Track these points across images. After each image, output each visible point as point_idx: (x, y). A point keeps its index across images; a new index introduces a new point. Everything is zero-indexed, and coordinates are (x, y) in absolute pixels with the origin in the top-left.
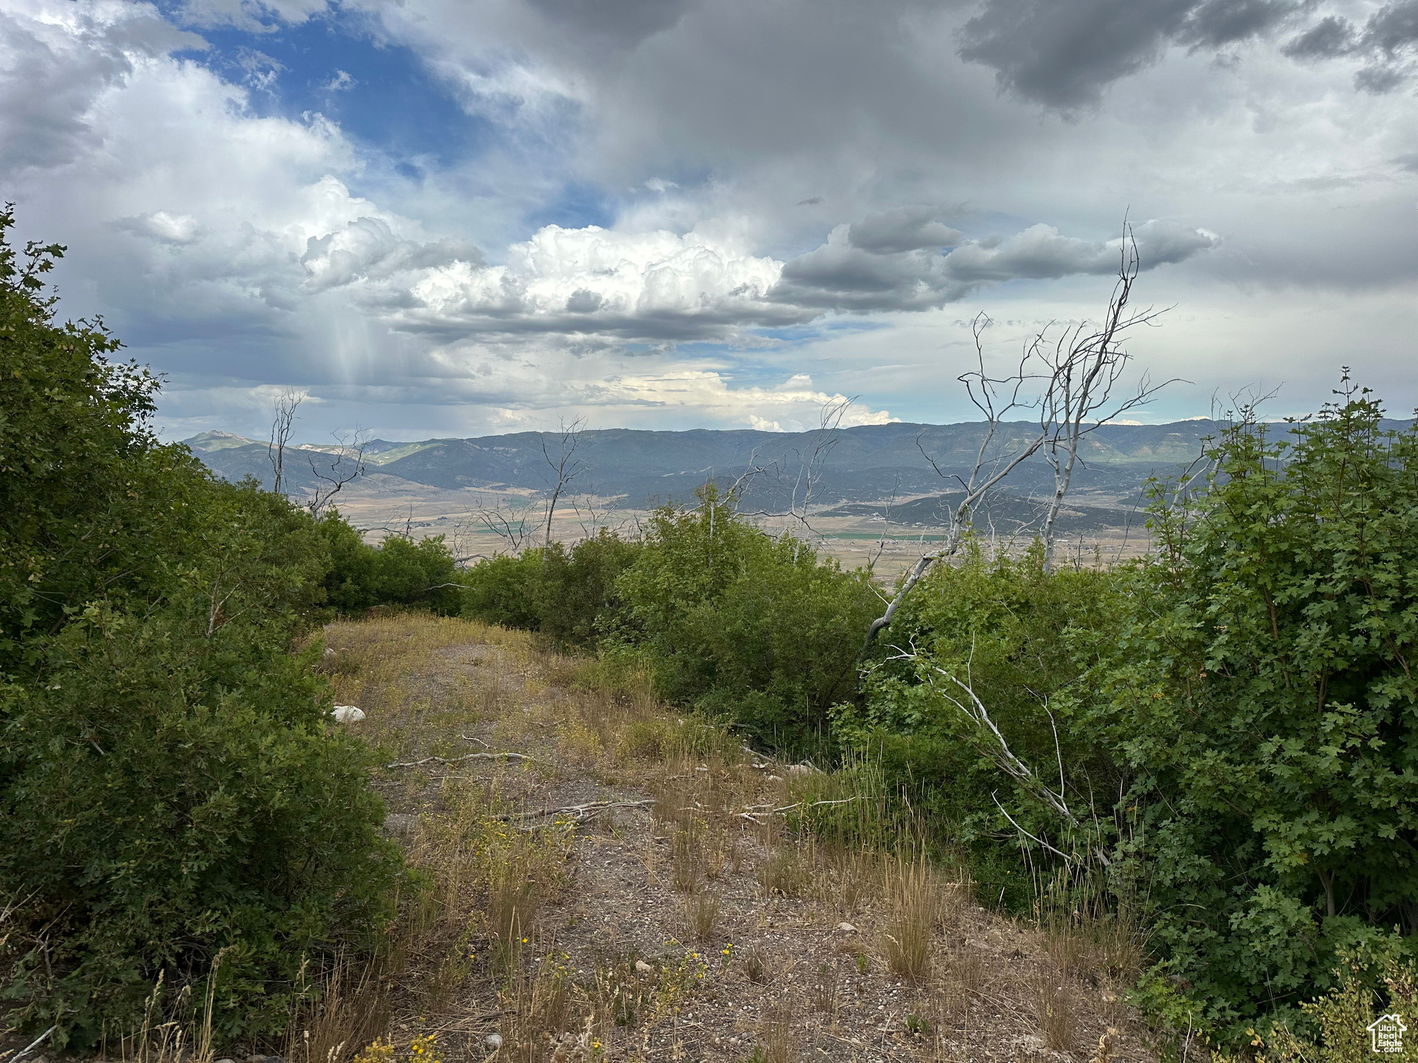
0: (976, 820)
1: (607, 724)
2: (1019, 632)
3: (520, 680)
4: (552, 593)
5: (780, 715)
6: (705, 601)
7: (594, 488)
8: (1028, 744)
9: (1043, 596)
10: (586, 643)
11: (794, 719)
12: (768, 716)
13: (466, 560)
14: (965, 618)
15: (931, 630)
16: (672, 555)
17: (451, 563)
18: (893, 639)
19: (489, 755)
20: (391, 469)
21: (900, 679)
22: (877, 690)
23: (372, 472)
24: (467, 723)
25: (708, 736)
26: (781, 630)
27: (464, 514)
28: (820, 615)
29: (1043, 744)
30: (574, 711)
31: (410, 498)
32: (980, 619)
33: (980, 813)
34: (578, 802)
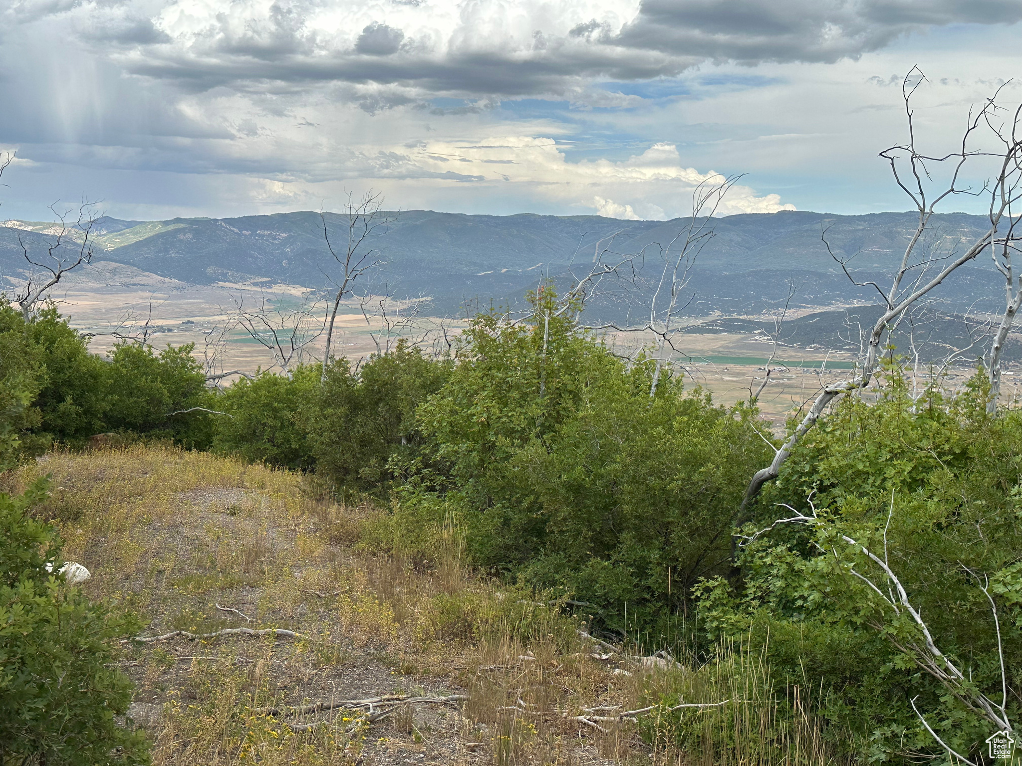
0: (889, 734)
1: (404, 597)
2: (952, 491)
3: (290, 536)
4: (333, 425)
5: (629, 592)
6: (534, 440)
7: (389, 289)
8: (960, 638)
9: (986, 445)
10: (375, 490)
11: (648, 597)
12: (614, 591)
13: (220, 377)
14: (880, 472)
15: (833, 485)
16: (493, 378)
17: (200, 382)
18: (783, 495)
19: (252, 631)
20: (123, 256)
21: (790, 550)
22: (759, 562)
23: (100, 259)
24: (222, 589)
25: (535, 616)
26: (634, 480)
27: (217, 318)
28: (686, 463)
29: (979, 639)
30: (361, 577)
31: (148, 294)
32: (900, 473)
33: (894, 726)
34: (367, 695)
